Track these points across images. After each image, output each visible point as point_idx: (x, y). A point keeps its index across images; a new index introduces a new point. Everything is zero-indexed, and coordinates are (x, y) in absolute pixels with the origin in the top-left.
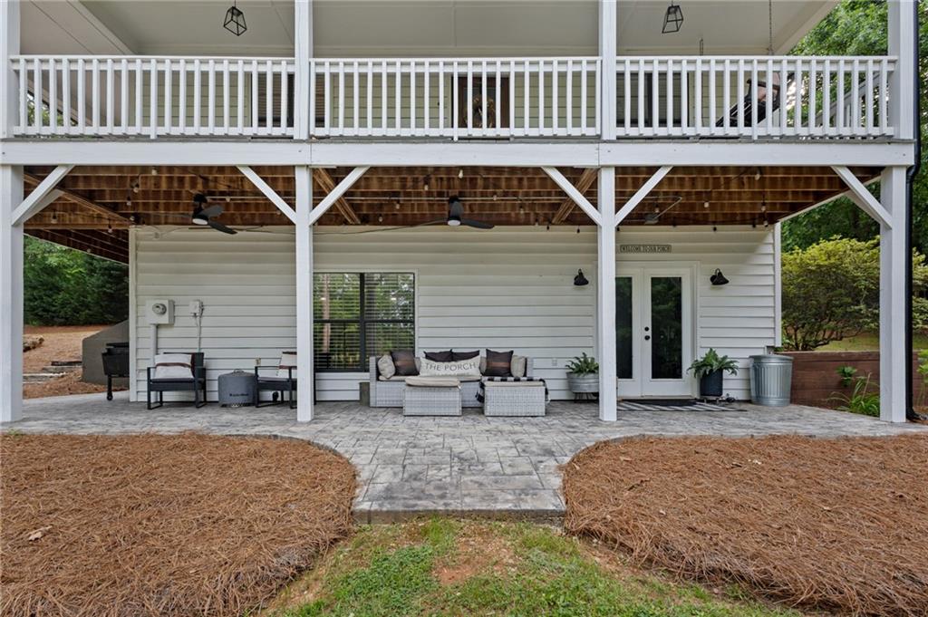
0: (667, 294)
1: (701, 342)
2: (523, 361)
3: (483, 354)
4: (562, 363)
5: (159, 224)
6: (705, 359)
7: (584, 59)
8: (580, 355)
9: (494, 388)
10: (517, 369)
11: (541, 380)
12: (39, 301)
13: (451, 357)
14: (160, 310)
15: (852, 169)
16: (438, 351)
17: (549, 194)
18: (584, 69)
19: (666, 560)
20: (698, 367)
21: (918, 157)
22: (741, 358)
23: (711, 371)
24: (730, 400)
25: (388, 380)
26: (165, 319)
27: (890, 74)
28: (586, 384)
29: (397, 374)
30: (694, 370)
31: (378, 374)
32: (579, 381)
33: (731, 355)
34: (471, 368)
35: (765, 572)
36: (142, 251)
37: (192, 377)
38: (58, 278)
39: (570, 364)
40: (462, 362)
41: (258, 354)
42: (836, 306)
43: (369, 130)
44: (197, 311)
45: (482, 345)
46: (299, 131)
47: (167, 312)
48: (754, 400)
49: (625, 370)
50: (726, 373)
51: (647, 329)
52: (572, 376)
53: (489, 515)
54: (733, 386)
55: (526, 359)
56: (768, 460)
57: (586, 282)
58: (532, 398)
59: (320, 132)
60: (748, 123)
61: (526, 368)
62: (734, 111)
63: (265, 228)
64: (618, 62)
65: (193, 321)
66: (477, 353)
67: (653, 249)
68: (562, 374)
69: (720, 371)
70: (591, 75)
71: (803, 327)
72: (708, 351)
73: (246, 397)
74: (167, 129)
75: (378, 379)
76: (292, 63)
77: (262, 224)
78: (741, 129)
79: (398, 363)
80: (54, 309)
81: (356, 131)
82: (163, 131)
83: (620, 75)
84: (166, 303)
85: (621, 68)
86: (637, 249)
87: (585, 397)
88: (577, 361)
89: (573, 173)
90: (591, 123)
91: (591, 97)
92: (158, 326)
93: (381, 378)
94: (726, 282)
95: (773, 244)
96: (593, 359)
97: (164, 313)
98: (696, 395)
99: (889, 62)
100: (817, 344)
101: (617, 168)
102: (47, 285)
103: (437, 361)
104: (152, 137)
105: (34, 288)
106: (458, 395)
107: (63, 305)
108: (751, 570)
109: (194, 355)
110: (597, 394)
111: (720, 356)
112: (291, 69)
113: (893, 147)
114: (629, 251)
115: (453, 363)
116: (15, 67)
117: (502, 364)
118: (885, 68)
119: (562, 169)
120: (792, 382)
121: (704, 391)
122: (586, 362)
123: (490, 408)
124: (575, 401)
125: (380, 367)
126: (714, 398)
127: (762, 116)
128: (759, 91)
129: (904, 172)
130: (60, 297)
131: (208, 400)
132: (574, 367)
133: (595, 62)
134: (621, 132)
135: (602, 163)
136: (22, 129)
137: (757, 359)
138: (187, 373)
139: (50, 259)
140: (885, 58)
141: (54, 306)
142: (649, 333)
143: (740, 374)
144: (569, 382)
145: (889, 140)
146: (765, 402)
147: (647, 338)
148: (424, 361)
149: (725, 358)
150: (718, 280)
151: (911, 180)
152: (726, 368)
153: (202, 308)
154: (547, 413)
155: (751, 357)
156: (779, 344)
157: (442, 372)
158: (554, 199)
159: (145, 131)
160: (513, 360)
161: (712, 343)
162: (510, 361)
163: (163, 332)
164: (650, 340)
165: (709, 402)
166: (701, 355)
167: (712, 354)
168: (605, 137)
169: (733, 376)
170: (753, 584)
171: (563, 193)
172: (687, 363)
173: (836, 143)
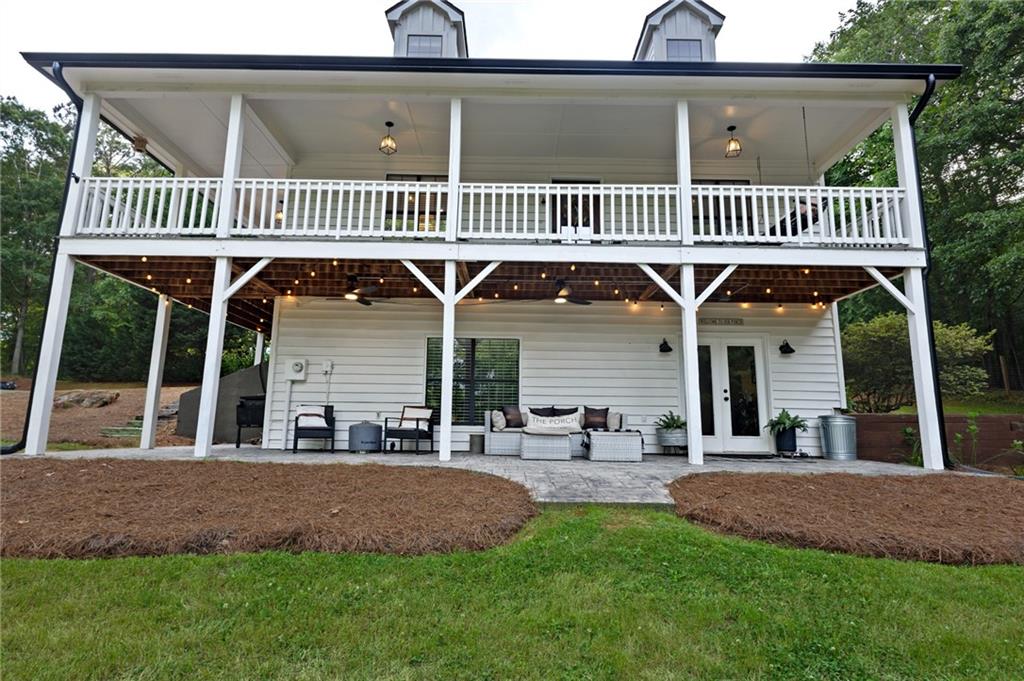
0: (742, 361)
1: (774, 404)
2: (618, 416)
3: (581, 410)
4: (651, 421)
5: (301, 295)
6: (779, 418)
7: (667, 186)
8: (668, 414)
9: (597, 437)
10: (613, 423)
11: (638, 431)
12: (79, 356)
13: (552, 412)
14: (298, 368)
15: (879, 268)
16: (541, 407)
17: (638, 279)
18: (667, 193)
19: (741, 529)
20: (773, 425)
21: (929, 259)
22: (811, 419)
23: (784, 428)
24: (803, 456)
25: (501, 431)
26: (300, 376)
27: (901, 200)
28: (674, 438)
29: (508, 426)
30: (769, 428)
31: (492, 426)
32: (667, 435)
33: (802, 415)
34: (573, 422)
35: (802, 532)
36: (285, 317)
37: (326, 425)
38: (100, 332)
39: (658, 420)
40: (565, 417)
41: (379, 408)
42: (901, 374)
43: (503, 235)
44: (329, 369)
45: (581, 403)
46: (450, 234)
47: (303, 371)
48: (825, 455)
49: (708, 428)
50: (798, 431)
51: (726, 391)
52: (661, 431)
53: (624, 506)
54: (806, 442)
55: (621, 416)
56: (819, 486)
57: (670, 350)
58: (630, 447)
59: (464, 235)
60: (795, 233)
61: (621, 422)
62: (783, 222)
63: (392, 299)
64: (693, 189)
65: (324, 379)
66: (575, 410)
67: (727, 322)
68: (651, 430)
69: (793, 429)
70: (673, 198)
71: (874, 392)
72: (781, 411)
73: (374, 445)
74: (349, 232)
75: (492, 431)
76: (446, 186)
77: (389, 297)
78: (789, 237)
79: (509, 417)
80: (93, 364)
81: (493, 234)
82: (345, 233)
83: (695, 198)
84: (303, 362)
85: (695, 193)
86: (714, 322)
87: (673, 452)
88: (664, 418)
89: (660, 268)
90: (674, 231)
91: (673, 214)
92: (293, 382)
93: (494, 429)
94: (792, 351)
95: (832, 320)
96: (679, 417)
97: (300, 371)
98: (773, 451)
99: (899, 191)
100: (889, 409)
101: (696, 266)
102: (88, 339)
103: (541, 416)
104: (337, 238)
105: (75, 342)
106: (568, 442)
107: (104, 360)
108: (793, 531)
109: (326, 407)
110: (685, 448)
111: (792, 416)
112: (444, 190)
113: (908, 252)
114: (707, 323)
115: (556, 418)
116: (237, 186)
117: (599, 419)
118: (896, 196)
119: (652, 265)
120: (858, 441)
121: (780, 447)
122: (672, 418)
123: (595, 454)
124: (664, 454)
125: (494, 420)
126: (789, 454)
127: (805, 226)
128: (801, 208)
129: (920, 271)
130: (101, 351)
131: (336, 448)
132: (662, 423)
133: (675, 189)
134: (697, 238)
135: (683, 262)
136: (239, 231)
137: (825, 419)
138: (321, 423)
139: (95, 313)
140: (895, 189)
141: (93, 361)
142: (728, 395)
143: (811, 433)
144: (659, 437)
145: (905, 248)
146: (835, 457)
147: (726, 399)
148: (531, 415)
149: (797, 417)
150: (786, 350)
151: (925, 278)
152: (798, 427)
153: (332, 367)
154: (643, 460)
155: (820, 417)
156: (844, 407)
157: (548, 425)
158: (642, 283)
159: (332, 233)
160: (609, 416)
161: (786, 405)
162: (606, 417)
163: (297, 387)
164: (729, 401)
165: (785, 457)
166: (775, 415)
167: (785, 414)
168: (685, 243)
169: (804, 434)
170: (796, 540)
171: (650, 279)
172: (763, 421)
173: (864, 249)
